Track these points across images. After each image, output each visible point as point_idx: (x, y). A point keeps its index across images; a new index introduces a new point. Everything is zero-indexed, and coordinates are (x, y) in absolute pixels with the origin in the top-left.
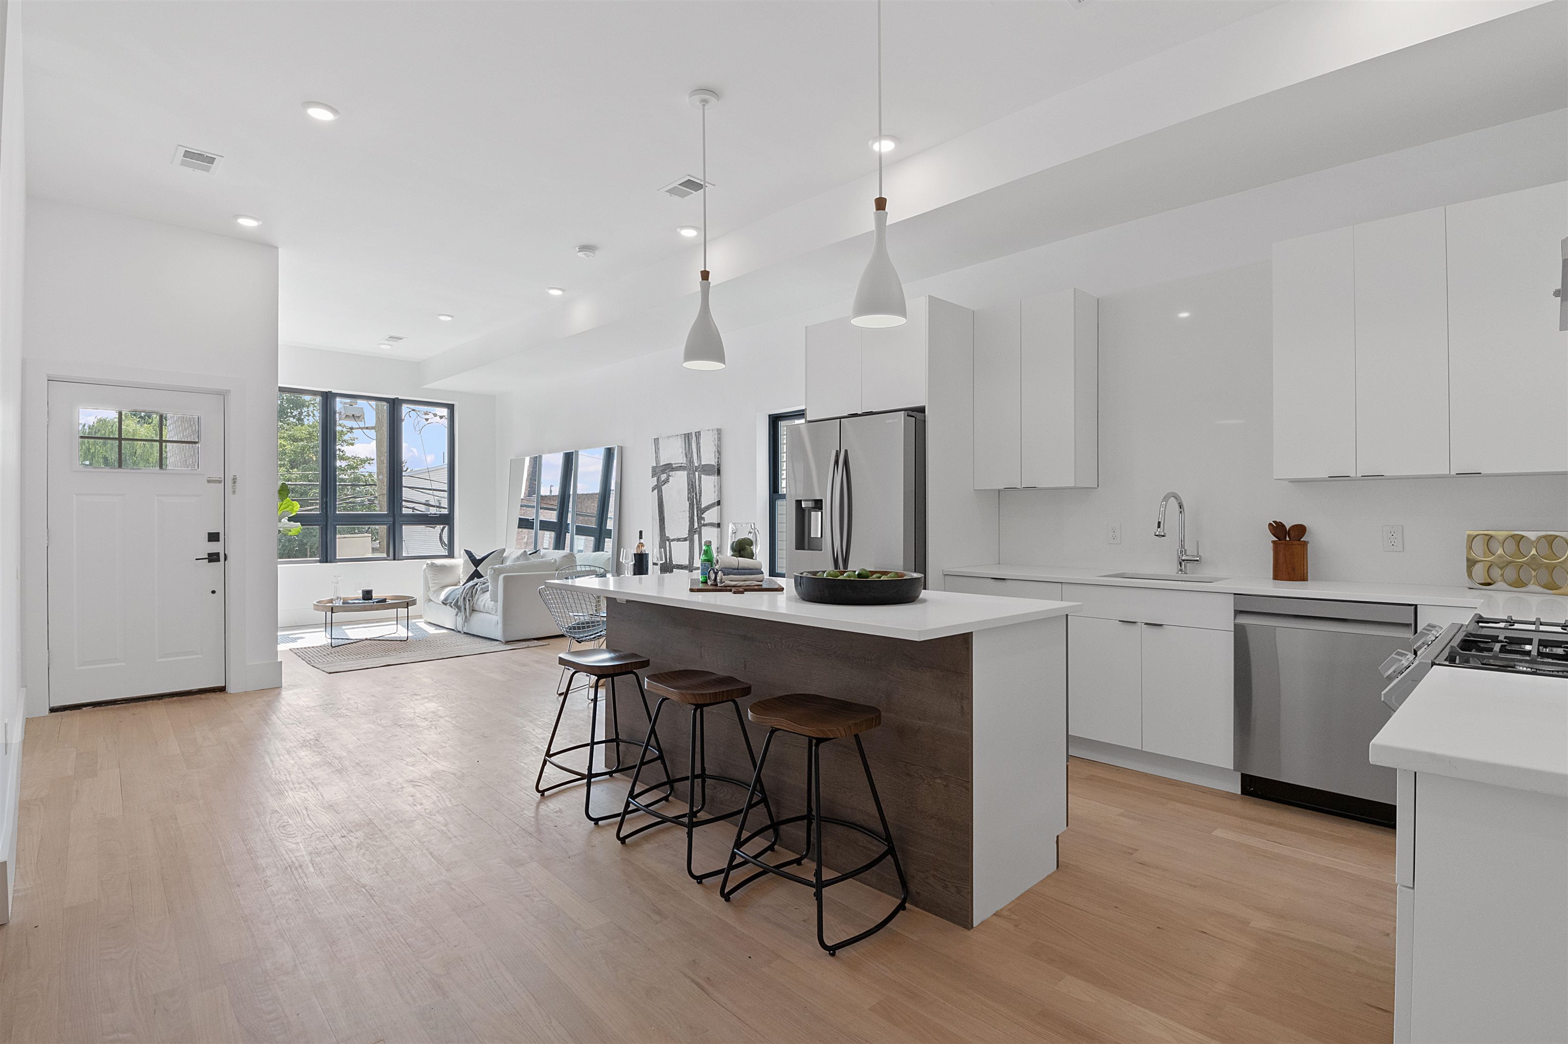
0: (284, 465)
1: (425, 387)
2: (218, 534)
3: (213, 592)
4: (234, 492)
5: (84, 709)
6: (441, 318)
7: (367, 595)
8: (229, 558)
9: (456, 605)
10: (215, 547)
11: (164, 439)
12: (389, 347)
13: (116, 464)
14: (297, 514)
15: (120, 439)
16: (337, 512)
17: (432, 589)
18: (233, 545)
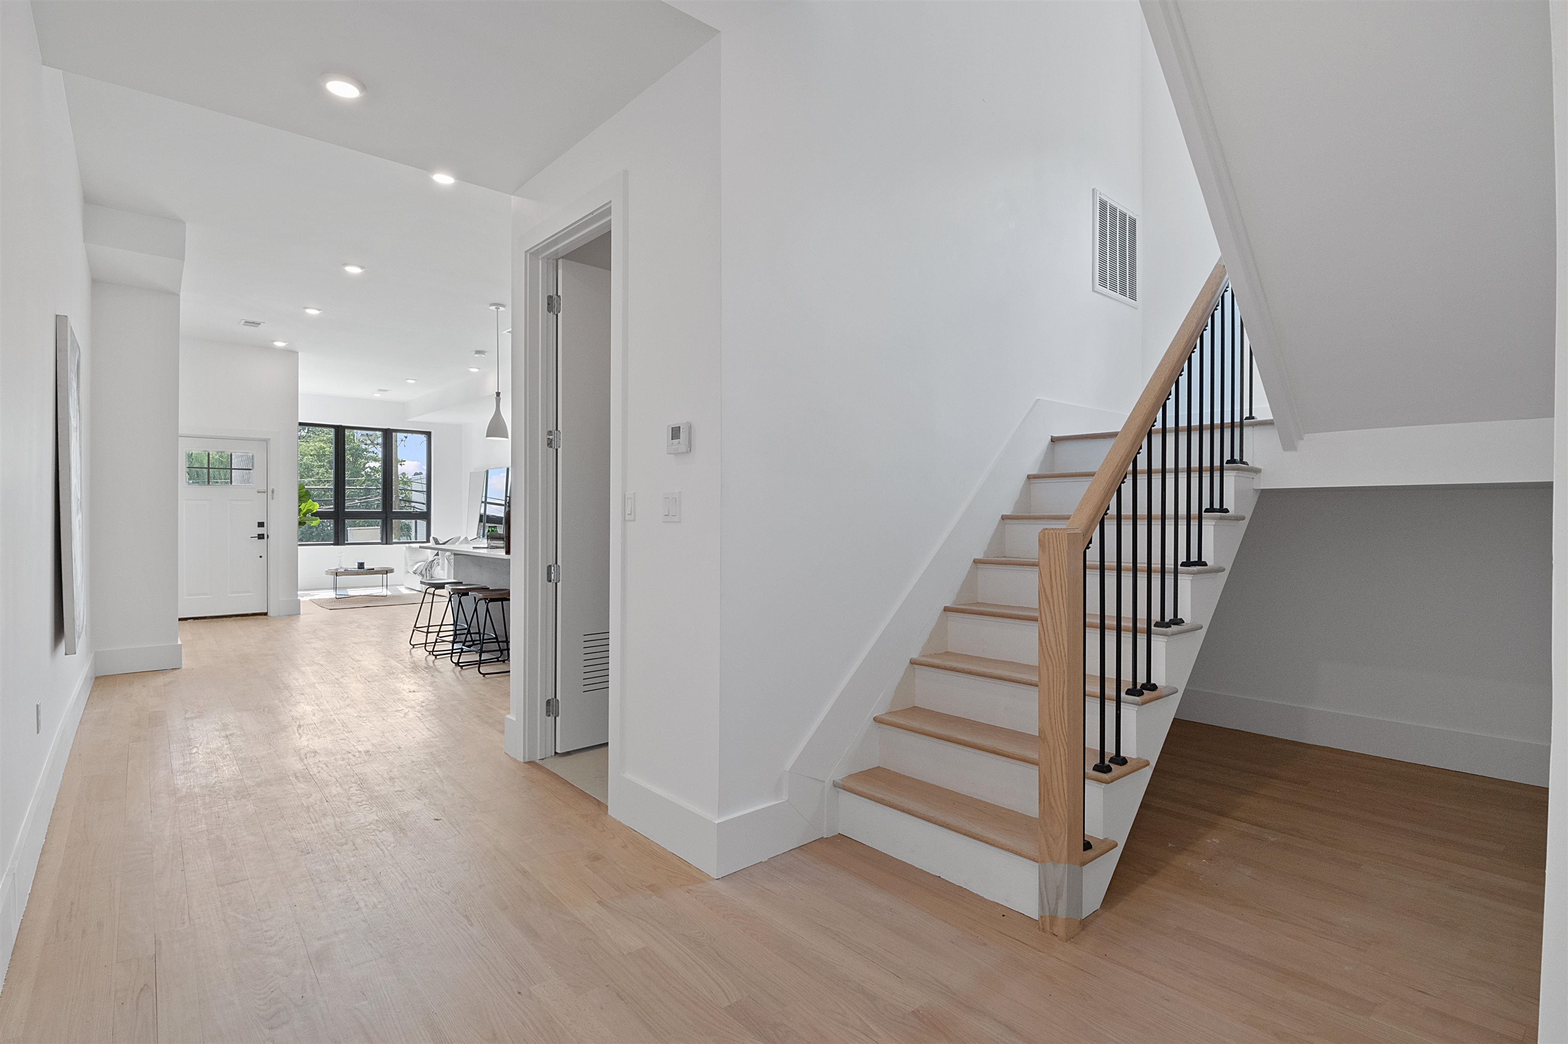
0: (323, 466)
1: (409, 420)
2: (264, 523)
3: (261, 557)
4: (273, 498)
5: (189, 620)
6: (408, 381)
7: (361, 565)
8: (269, 537)
9: (421, 573)
10: (261, 531)
11: (233, 467)
12: (380, 395)
13: (207, 483)
14: (317, 511)
15: (209, 468)
16: (346, 510)
17: (409, 564)
18: (272, 529)
